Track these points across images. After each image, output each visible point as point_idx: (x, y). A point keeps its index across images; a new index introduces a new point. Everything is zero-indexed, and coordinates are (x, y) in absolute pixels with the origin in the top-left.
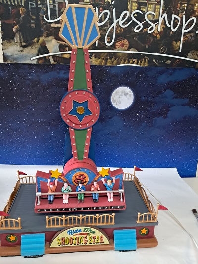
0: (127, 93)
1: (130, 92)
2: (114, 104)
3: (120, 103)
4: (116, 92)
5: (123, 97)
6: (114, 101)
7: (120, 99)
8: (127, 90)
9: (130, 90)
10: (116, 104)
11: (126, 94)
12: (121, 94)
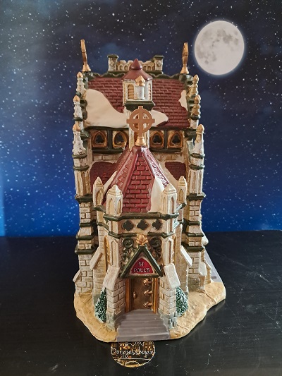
11: (227, 39)
12: (215, 37)
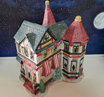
3: (100, 24)
4: (99, 16)
6: (96, 23)
7: (101, 21)
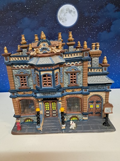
0: (71, 11)
1: (74, 9)
2: (61, 22)
5: (68, 14)
8: (71, 7)
9: (73, 7)
10: (63, 22)
